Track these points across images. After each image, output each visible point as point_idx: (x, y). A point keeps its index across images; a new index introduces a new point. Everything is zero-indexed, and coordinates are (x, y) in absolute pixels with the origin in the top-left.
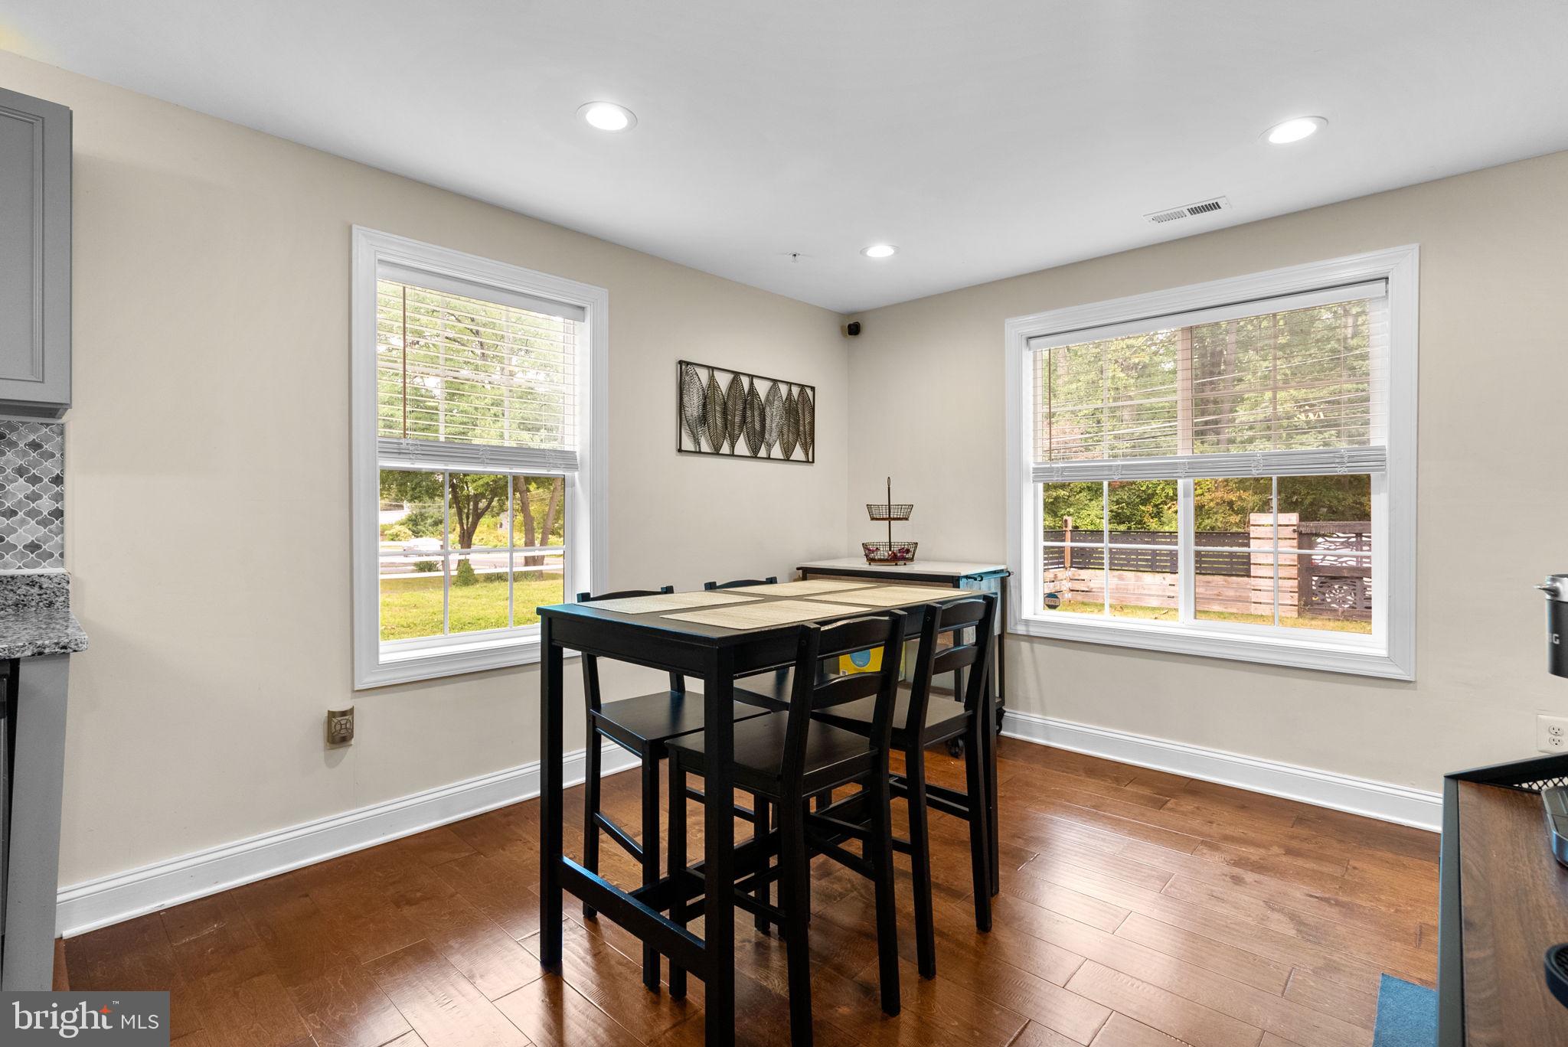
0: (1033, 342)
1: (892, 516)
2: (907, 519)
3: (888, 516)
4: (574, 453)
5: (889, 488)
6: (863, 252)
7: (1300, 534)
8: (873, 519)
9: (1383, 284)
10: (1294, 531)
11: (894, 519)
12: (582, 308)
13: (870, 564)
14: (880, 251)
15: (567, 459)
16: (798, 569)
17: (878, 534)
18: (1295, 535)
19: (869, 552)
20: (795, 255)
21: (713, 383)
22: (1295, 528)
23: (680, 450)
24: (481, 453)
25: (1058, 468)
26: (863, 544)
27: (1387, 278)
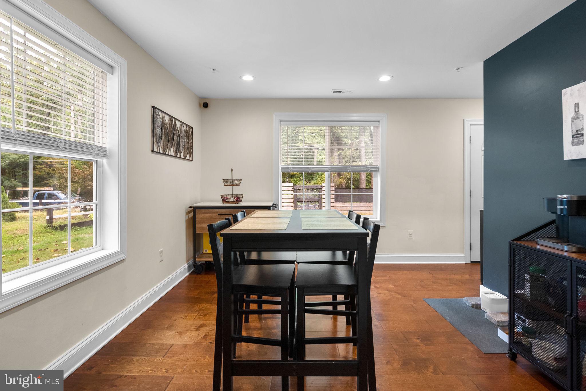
0: (282, 123)
1: (233, 184)
2: (239, 185)
3: (231, 184)
4: (105, 148)
5: (232, 173)
6: (241, 77)
7: (294, 189)
8: (225, 185)
9: (378, 123)
10: (293, 188)
11: (234, 185)
12: (112, 67)
13: (224, 203)
14: (248, 78)
15: (103, 152)
16: (191, 207)
17: (227, 191)
18: (293, 190)
19: (224, 199)
20: (214, 70)
21: (164, 120)
22: (293, 187)
23: (153, 151)
24: (59, 144)
25: (290, 167)
26: (221, 195)
27: (379, 122)
